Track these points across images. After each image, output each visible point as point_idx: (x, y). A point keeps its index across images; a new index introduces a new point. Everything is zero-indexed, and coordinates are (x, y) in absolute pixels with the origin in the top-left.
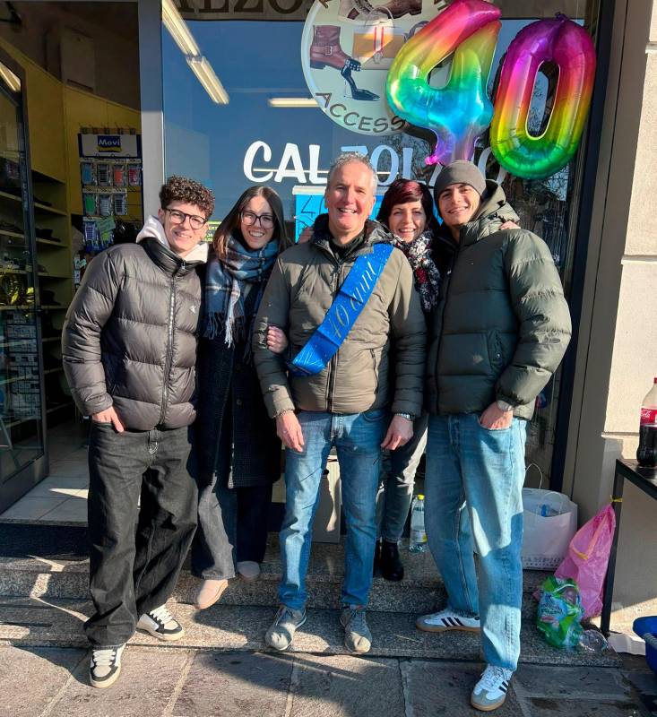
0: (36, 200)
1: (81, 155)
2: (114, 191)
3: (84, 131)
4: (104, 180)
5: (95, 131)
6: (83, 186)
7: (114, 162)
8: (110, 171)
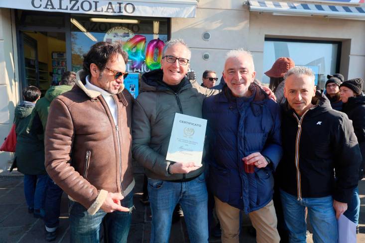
0: (39, 69)
1: (52, 58)
2: (62, 68)
3: (53, 52)
4: (59, 65)
5: (56, 52)
6: (53, 66)
7: (62, 60)
8: (60, 62)
